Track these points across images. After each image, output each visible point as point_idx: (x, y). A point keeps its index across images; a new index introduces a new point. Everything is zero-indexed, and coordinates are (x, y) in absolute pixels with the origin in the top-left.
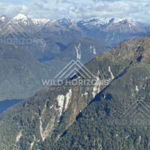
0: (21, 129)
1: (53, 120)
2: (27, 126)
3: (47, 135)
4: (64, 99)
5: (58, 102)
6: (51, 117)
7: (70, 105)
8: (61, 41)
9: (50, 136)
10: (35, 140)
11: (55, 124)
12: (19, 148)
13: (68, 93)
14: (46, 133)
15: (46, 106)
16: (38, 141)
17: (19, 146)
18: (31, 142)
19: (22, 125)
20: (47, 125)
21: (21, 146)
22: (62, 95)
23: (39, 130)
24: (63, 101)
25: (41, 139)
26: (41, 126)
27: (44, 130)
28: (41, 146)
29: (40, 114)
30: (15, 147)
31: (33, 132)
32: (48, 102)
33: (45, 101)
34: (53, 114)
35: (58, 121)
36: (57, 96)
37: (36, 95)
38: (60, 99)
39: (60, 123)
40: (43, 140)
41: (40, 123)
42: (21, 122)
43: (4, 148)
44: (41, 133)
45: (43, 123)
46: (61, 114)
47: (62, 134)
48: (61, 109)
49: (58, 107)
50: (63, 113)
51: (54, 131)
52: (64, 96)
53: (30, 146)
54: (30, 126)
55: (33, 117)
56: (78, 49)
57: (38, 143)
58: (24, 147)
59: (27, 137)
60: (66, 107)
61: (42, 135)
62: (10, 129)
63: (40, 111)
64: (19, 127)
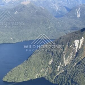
0: (52, 57)
1: (71, 54)
2: (56, 56)
3: (68, 62)
4: (78, 42)
5: (75, 44)
6: (70, 53)
7: (82, 46)
8: (67, 6)
9: (70, 64)
10: (61, 65)
11: (72, 56)
12: (51, 68)
13: (81, 39)
14: (67, 62)
15: (67, 46)
16: (63, 65)
17: (51, 67)
18: (58, 66)
19: (53, 55)
20: (68, 57)
21: (52, 67)
22: (77, 40)
23: (63, 59)
24: (78, 44)
25: (64, 65)
26: (64, 57)
27: (66, 59)
28: (64, 69)
29: (64, 50)
30: (49, 67)
31: (60, 60)
32: (69, 44)
33: (67, 42)
34: (72, 51)
35: (75, 55)
36: (74, 40)
37: (61, 39)
38: (76, 42)
39: (76, 56)
40: (66, 65)
41: (63, 55)
42: (52, 53)
43: (42, 67)
44: (64, 61)
45: (65, 55)
46: (76, 51)
47: (77, 63)
48: (76, 48)
49: (75, 47)
50: (78, 51)
51: (72, 61)
52: (79, 41)
53: (58, 68)
54: (57, 57)
55: (59, 51)
56: (78, 11)
57: (62, 67)
58: (54, 68)
59: (56, 62)
60: (80, 47)
61: (65, 62)
62: (46, 57)
63: (63, 48)
64: (51, 56)
